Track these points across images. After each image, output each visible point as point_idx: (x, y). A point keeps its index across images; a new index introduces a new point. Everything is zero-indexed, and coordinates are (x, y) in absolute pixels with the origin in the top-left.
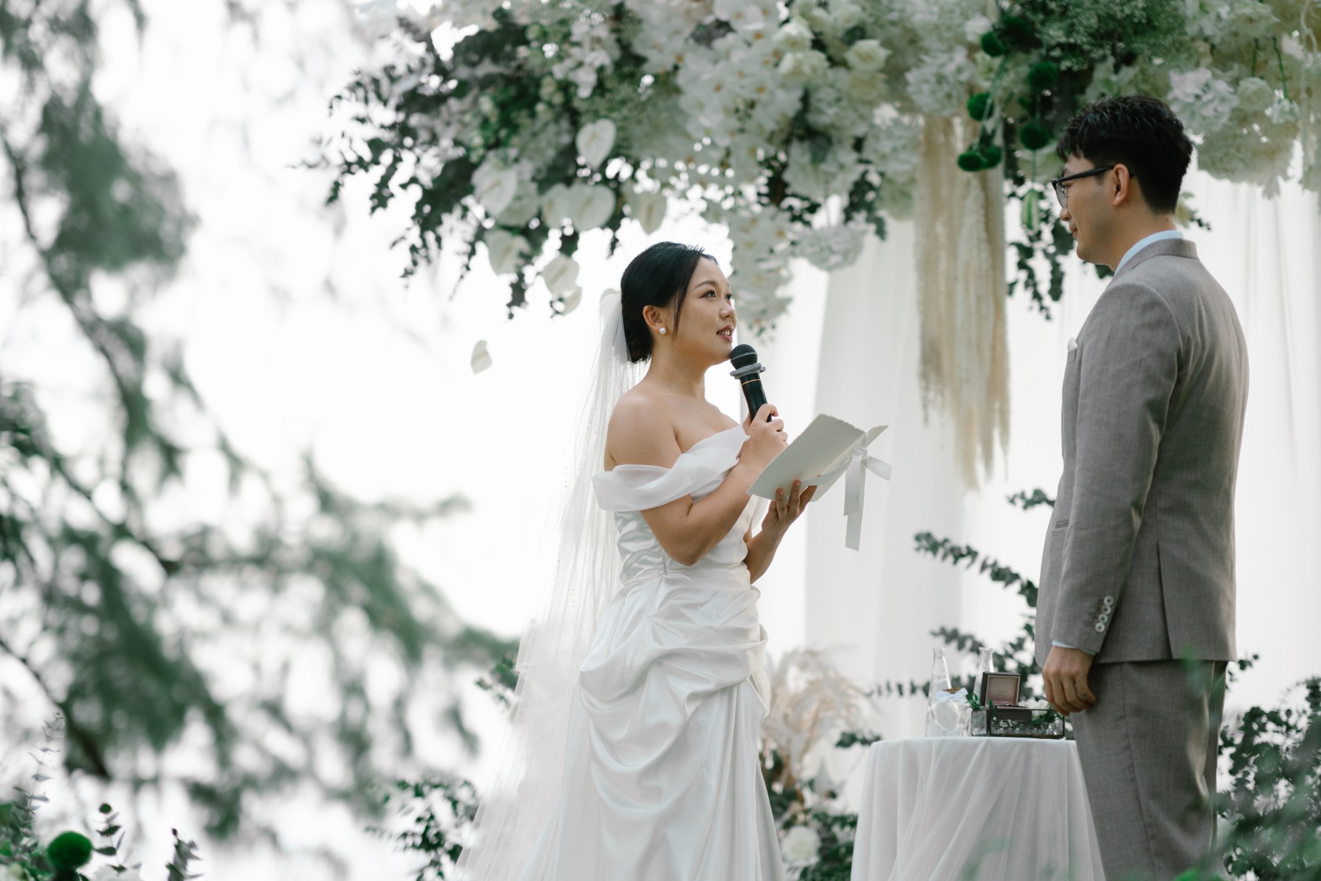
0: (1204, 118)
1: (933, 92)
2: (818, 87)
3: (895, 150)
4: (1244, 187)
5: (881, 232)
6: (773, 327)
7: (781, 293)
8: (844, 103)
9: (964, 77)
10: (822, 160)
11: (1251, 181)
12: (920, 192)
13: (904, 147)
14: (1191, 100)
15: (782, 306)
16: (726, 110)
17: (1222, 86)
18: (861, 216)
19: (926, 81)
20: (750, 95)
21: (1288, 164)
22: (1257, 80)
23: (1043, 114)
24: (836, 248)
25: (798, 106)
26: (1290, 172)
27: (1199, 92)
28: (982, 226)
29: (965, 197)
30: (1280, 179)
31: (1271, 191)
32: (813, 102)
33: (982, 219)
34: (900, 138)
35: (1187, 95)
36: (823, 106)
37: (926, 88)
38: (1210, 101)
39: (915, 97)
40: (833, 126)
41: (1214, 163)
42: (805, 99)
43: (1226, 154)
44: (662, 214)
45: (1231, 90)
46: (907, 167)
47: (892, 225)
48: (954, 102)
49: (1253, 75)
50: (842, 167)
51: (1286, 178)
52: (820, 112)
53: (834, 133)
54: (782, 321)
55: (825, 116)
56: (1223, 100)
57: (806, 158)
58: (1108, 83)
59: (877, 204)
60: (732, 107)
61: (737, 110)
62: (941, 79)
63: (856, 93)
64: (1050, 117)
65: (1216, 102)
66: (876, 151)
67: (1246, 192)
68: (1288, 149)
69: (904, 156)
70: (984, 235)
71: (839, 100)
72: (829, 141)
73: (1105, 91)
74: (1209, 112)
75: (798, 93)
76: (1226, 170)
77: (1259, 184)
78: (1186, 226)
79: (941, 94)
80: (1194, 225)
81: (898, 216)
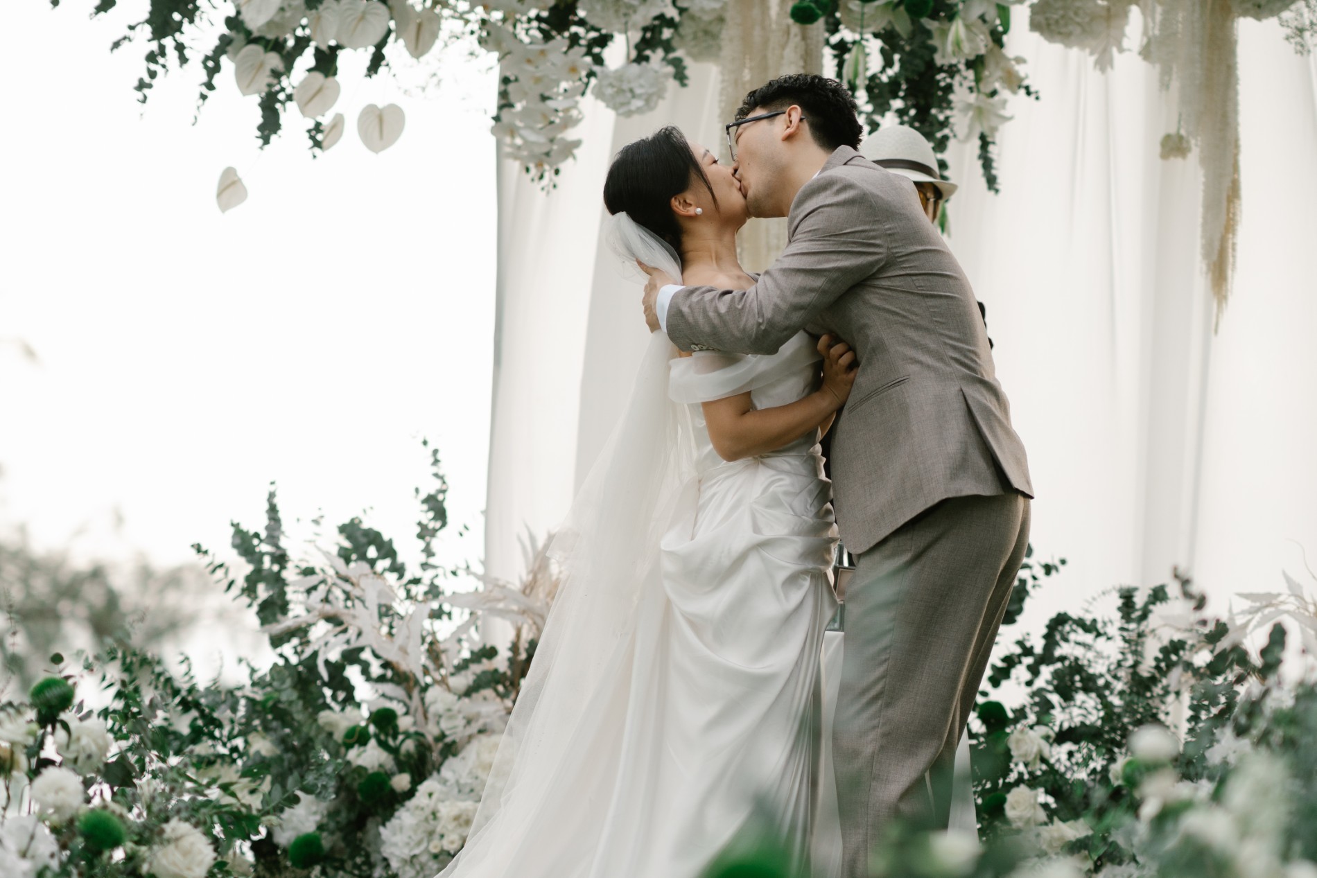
4: (1075, 52)
5: (681, 77)
6: (557, 172)
7: (571, 135)
11: (1082, 46)
12: (729, 35)
15: (569, 149)
18: (657, 56)
21: (1123, 35)
24: (638, 91)
26: (1126, 43)
29: (783, 47)
30: (1115, 50)
31: (1104, 63)
41: (1049, 25)
43: (1063, 17)
44: (434, 36)
46: (716, 5)
47: (692, 68)
51: (1121, 50)
54: (566, 166)
59: (674, 43)
67: (1078, 57)
68: (1125, 15)
76: (1060, 33)
77: (1092, 53)
78: (1014, 92)
80: (1023, 91)
81: (696, 57)
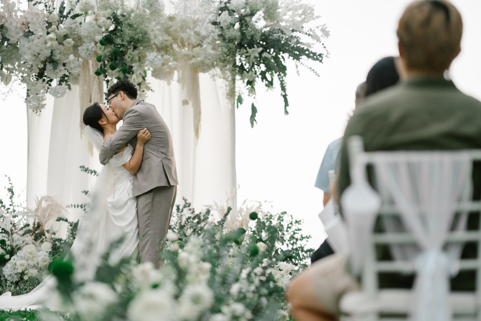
0: (155, 65)
1: (86, 53)
2: (55, 50)
3: (74, 67)
4: (162, 81)
5: (70, 88)
6: (40, 111)
7: (44, 103)
8: (62, 54)
9: (94, 49)
10: (56, 69)
11: (164, 80)
12: (81, 78)
13: (77, 66)
14: (152, 60)
15: (43, 106)
16: (32, 54)
17: (159, 57)
18: (64, 83)
19: (84, 50)
20: (38, 51)
21: (173, 77)
22: (167, 56)
23: (115, 61)
24: (60, 92)
25: (50, 54)
26: (174, 79)
27: (153, 58)
28: (98, 88)
29: (94, 81)
30: (171, 81)
31: (169, 84)
32: (54, 53)
33: (98, 87)
34: (76, 64)
35: (151, 59)
36: (56, 55)
37: (84, 52)
38: (157, 61)
39: (81, 54)
40: (58, 60)
41: (156, 75)
42: (52, 52)
43: (159, 73)
44: (10, 80)
45: (162, 58)
46: (78, 72)
47: (72, 86)
48: (91, 56)
49: (167, 54)
50: (60, 71)
51: (173, 80)
52: (56, 56)
53: (59, 62)
54: (43, 110)
55: (57, 57)
56: (160, 60)
57: (52, 68)
58: (131, 54)
59: (68, 81)
60: (34, 54)
61: (35, 55)
62: (88, 50)
63: (65, 52)
64: (117, 62)
65: (158, 61)
66: (69, 67)
67: (163, 83)
68: (173, 73)
69: (77, 69)
70: (98, 91)
71: (60, 53)
72: (58, 64)
73: (130, 56)
74: (156, 63)
75: (50, 51)
76: (159, 77)
77: (166, 81)
78: (148, 91)
79: (87, 54)
80: (150, 91)
81: (74, 84)
